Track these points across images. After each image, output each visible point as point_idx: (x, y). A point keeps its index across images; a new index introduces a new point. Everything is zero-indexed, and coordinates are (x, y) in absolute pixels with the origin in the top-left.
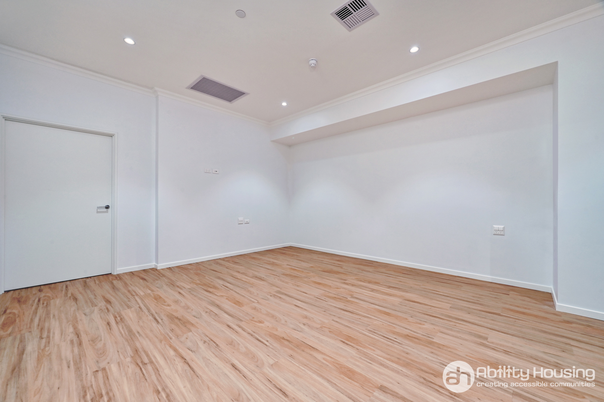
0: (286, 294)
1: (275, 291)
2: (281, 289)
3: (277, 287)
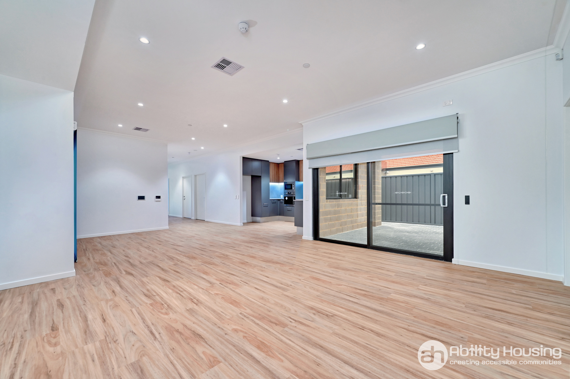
0: (277, 287)
1: (288, 291)
2: (283, 294)
3: (288, 296)
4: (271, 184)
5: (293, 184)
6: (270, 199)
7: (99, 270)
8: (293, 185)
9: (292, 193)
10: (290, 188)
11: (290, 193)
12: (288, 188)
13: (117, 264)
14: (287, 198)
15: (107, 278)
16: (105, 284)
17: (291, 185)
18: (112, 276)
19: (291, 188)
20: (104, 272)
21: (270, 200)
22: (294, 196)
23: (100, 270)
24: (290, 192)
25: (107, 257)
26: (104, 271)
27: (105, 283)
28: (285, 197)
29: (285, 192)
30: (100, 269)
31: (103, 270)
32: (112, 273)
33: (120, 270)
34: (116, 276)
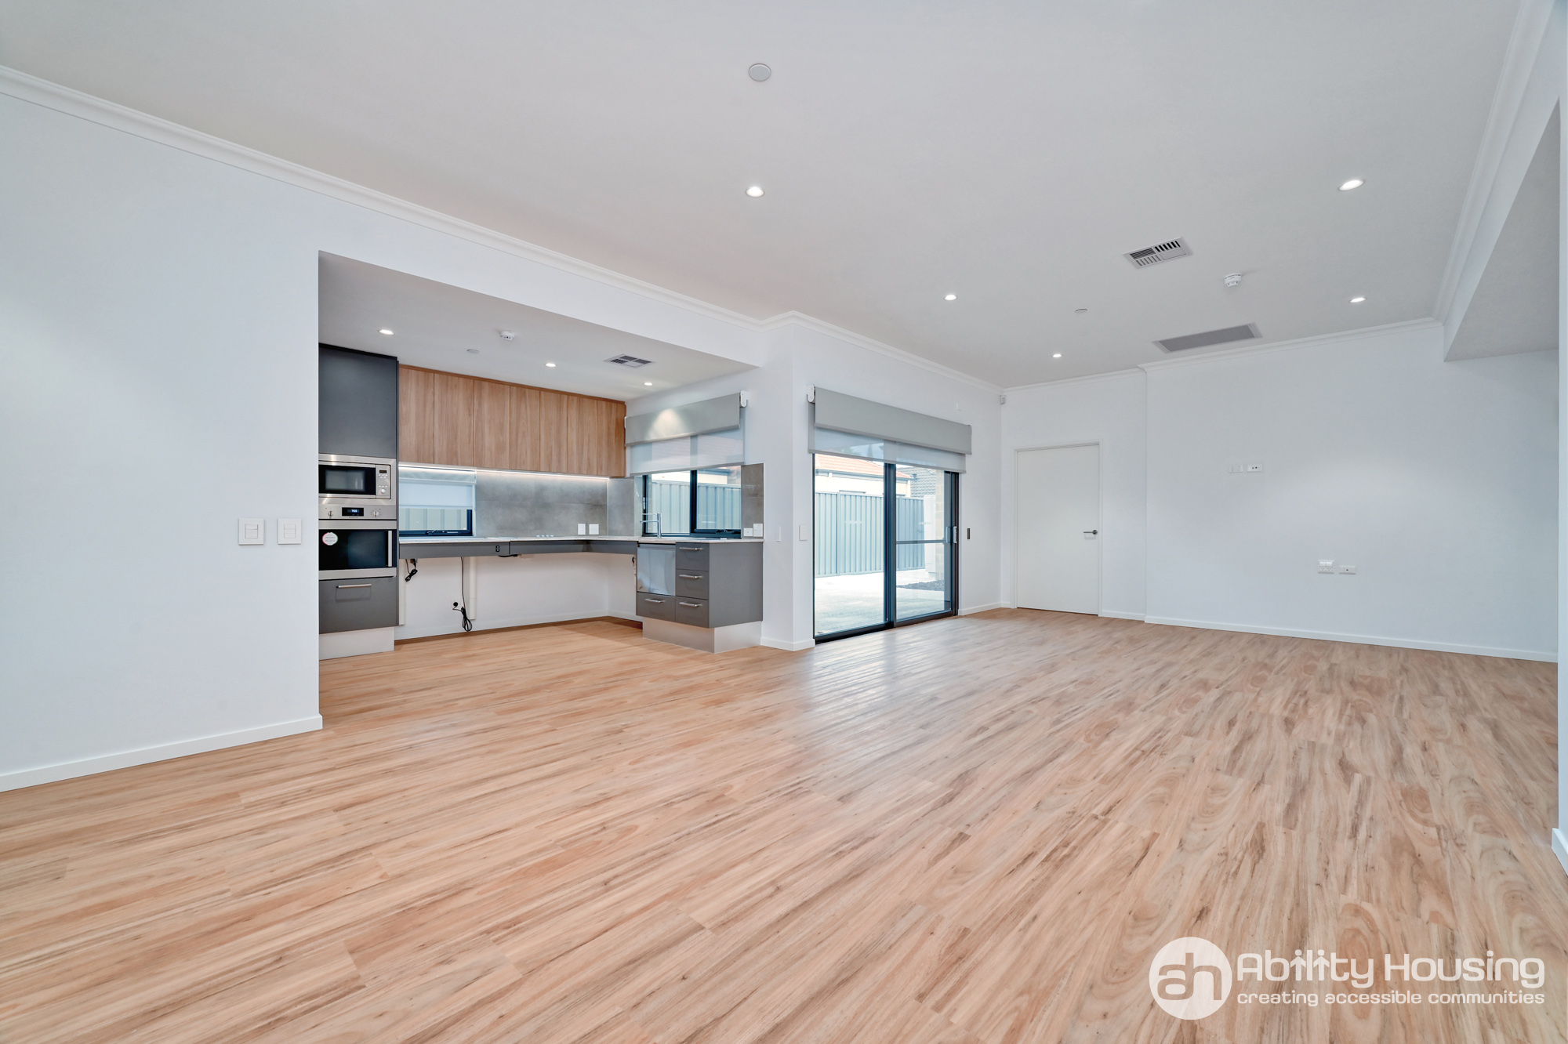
7: (1442, 832)
13: (1346, 822)
15: (1424, 786)
16: (1438, 773)
18: (1406, 784)
20: (1423, 811)
23: (1438, 829)
25: (1357, 911)
26: (1422, 816)
27: (1436, 775)
30: (1433, 832)
31: (1425, 822)
32: (1399, 792)
33: (1360, 792)
34: (1393, 778)
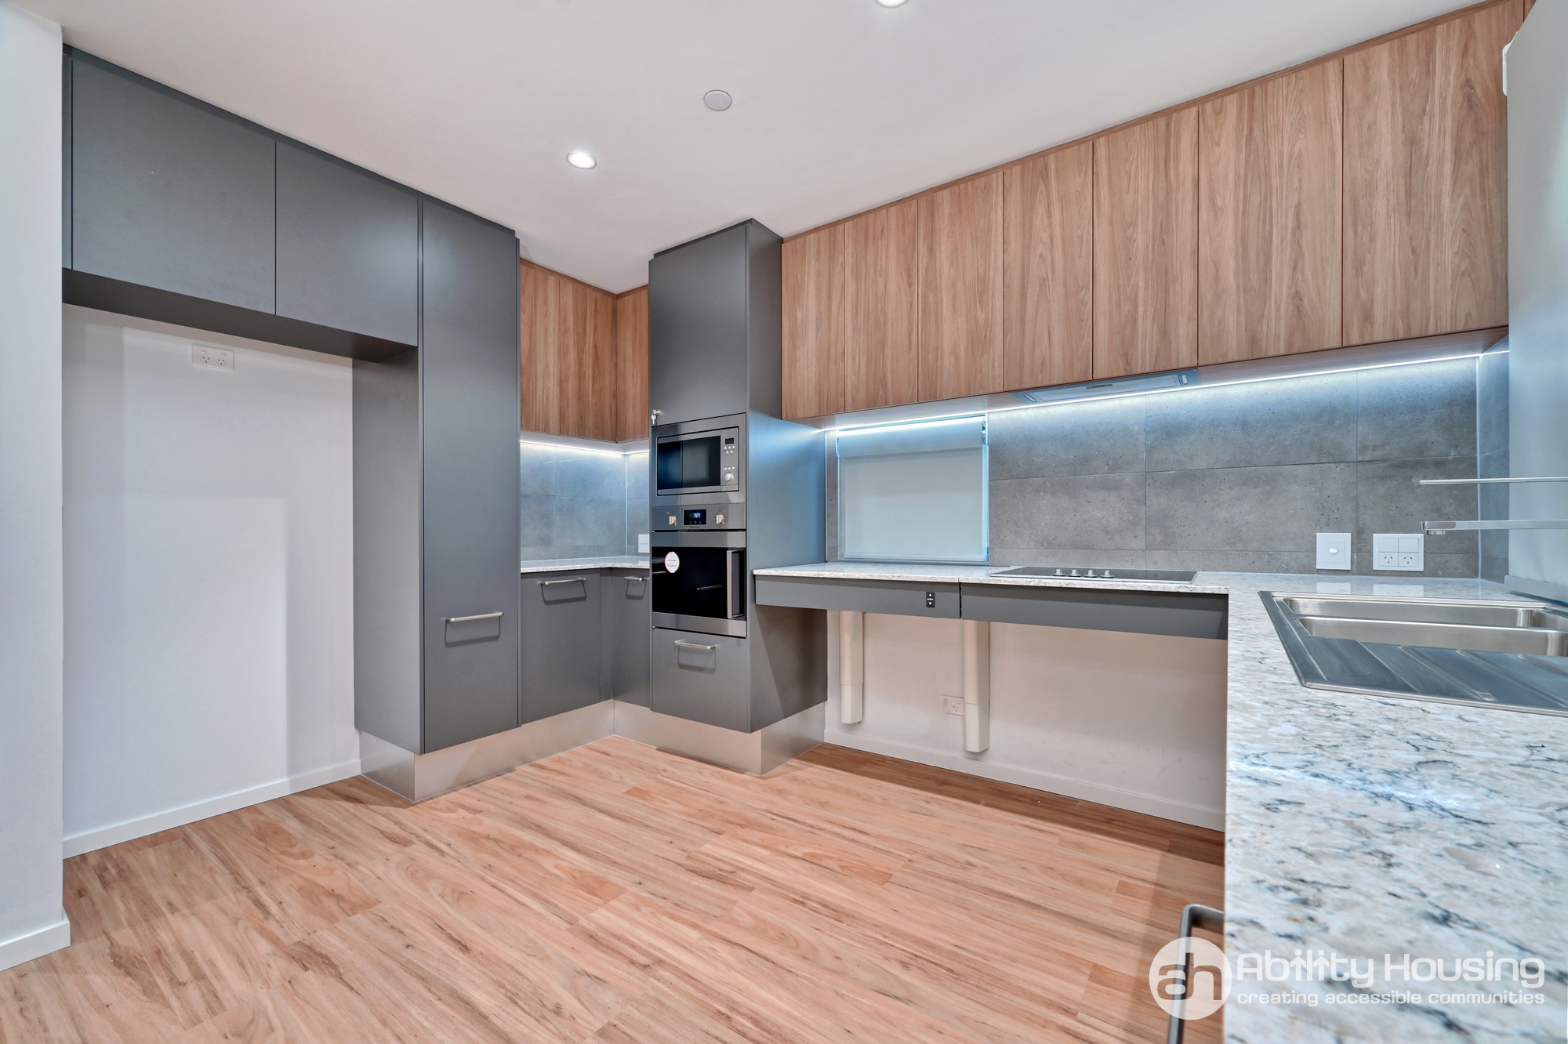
4: (534, 448)
5: (724, 435)
6: (523, 570)
8: (726, 449)
9: (720, 518)
10: (702, 472)
11: (703, 520)
12: (688, 475)
14: (672, 562)
17: (712, 446)
19: (714, 477)
21: (525, 575)
22: (734, 541)
24: (703, 512)
28: (658, 552)
29: (658, 514)
